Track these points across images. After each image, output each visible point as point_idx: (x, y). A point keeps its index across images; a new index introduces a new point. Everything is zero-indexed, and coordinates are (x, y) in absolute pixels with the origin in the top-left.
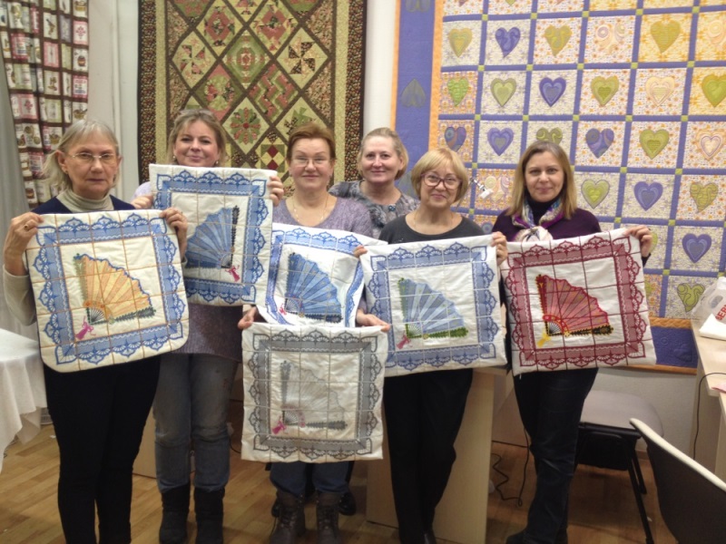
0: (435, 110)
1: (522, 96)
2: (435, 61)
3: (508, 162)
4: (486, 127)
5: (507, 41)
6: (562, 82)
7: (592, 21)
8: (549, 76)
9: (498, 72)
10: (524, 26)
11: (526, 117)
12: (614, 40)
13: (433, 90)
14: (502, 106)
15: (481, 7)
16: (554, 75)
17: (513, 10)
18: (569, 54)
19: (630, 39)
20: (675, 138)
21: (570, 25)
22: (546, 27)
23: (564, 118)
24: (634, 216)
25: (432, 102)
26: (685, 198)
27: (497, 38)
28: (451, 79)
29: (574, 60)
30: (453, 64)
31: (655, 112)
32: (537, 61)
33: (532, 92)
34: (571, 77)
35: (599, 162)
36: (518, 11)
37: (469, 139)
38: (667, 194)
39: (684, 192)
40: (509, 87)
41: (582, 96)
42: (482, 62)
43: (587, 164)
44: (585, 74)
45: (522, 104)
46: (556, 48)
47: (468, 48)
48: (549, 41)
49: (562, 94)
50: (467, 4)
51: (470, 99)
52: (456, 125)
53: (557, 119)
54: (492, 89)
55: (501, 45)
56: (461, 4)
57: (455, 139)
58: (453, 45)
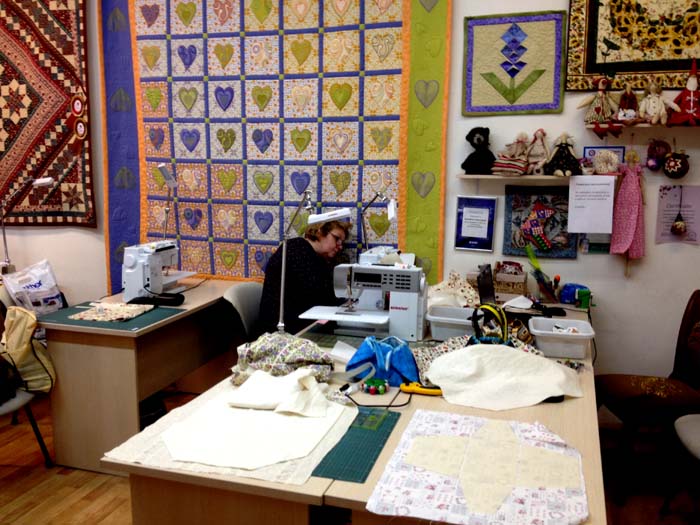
0: (140, 115)
1: (203, 102)
2: (135, 73)
3: (198, 158)
4: (178, 128)
5: (188, 55)
6: (231, 90)
7: (248, 40)
8: (221, 86)
9: (183, 82)
10: (198, 43)
11: (207, 120)
12: (265, 56)
13: (137, 97)
14: (189, 111)
15: (165, 28)
16: (224, 85)
17: (189, 31)
18: (233, 68)
19: (276, 55)
20: (315, 136)
21: (232, 43)
22: (214, 44)
23: (235, 120)
24: (292, 200)
25: (137, 106)
26: (327, 185)
27: (180, 54)
28: (148, 88)
29: (237, 72)
30: (148, 76)
31: (299, 115)
32: (212, 73)
33: (210, 99)
34: (237, 86)
35: (264, 157)
36: (193, 31)
37: (167, 139)
38: (314, 182)
39: (326, 180)
40: (192, 94)
41: (247, 103)
42: (170, 74)
43: (255, 158)
44: (246, 84)
45: (203, 109)
46: (224, 63)
47: (158, 62)
48: (218, 55)
49: (231, 100)
50: (154, 26)
51: (164, 105)
52: (156, 127)
53: (230, 121)
54: (180, 96)
55: (183, 60)
56: (149, 26)
57: (157, 139)
58: (146, 60)
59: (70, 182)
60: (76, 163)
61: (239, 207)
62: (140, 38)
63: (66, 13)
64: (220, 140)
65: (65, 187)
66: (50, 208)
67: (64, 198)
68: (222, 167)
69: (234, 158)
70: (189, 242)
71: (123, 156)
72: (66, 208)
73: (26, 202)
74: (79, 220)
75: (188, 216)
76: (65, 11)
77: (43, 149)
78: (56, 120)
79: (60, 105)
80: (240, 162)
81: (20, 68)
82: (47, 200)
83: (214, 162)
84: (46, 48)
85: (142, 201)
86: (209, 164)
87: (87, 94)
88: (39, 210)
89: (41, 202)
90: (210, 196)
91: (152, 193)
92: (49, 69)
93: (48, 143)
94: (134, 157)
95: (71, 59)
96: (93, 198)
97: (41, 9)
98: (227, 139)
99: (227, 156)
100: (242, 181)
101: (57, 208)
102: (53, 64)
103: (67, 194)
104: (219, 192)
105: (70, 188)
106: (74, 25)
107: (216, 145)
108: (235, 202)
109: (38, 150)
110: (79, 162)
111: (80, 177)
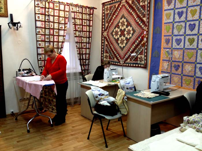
0: (163, 34)
1: (184, 29)
2: (163, 21)
3: (180, 47)
4: (175, 38)
5: (180, 14)
6: (195, 25)
9: (178, 23)
10: (184, 10)
11: (185, 35)
13: (163, 29)
14: (179, 32)
15: (174, 6)
16: (192, 23)
17: (182, 6)
18: (196, 17)
21: (197, 8)
22: (190, 9)
23: (195, 35)
25: (162, 32)
27: (178, 14)
28: (166, 26)
29: (198, 18)
30: (167, 22)
32: (188, 19)
33: (187, 28)
34: (197, 23)
37: (171, 42)
40: (180, 27)
41: (200, 28)
42: (174, 21)
44: (201, 22)
45: (184, 31)
47: (170, 17)
48: (191, 13)
49: (194, 28)
50: (170, 6)
51: (171, 31)
52: (167, 38)
53: (193, 35)
54: (176, 28)
55: (179, 16)
56: (169, 6)
57: (167, 42)
58: (167, 17)
59: (140, 55)
60: (143, 49)
61: (194, 65)
62: (165, 10)
63: (144, 6)
64: (189, 41)
65: (139, 56)
66: (135, 62)
67: (139, 59)
68: (188, 51)
69: (193, 47)
70: (174, 75)
71: (157, 47)
72: (139, 62)
73: (129, 60)
74: (142, 66)
75: (175, 67)
76: (144, 5)
77: (134, 45)
78: (139, 37)
79: (140, 32)
80: (195, 49)
81: (131, 23)
82: (134, 60)
83: (186, 49)
84: (138, 16)
85: (160, 61)
86: (184, 50)
87: (148, 29)
88: (132, 62)
89: (132, 60)
90: (183, 60)
91: (164, 59)
92: (138, 22)
93: (136, 44)
94: (159, 48)
95: (145, 19)
96: (146, 60)
97: (138, 5)
98: (191, 41)
99: (191, 47)
100: (195, 55)
101: (136, 62)
102: (140, 21)
103: (139, 58)
104: (186, 59)
105: (140, 57)
106: (146, 9)
107: (187, 43)
108: (192, 63)
109: (133, 46)
110: (144, 49)
111: (143, 53)
